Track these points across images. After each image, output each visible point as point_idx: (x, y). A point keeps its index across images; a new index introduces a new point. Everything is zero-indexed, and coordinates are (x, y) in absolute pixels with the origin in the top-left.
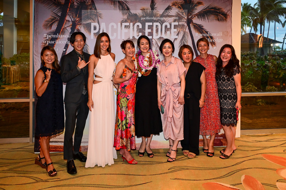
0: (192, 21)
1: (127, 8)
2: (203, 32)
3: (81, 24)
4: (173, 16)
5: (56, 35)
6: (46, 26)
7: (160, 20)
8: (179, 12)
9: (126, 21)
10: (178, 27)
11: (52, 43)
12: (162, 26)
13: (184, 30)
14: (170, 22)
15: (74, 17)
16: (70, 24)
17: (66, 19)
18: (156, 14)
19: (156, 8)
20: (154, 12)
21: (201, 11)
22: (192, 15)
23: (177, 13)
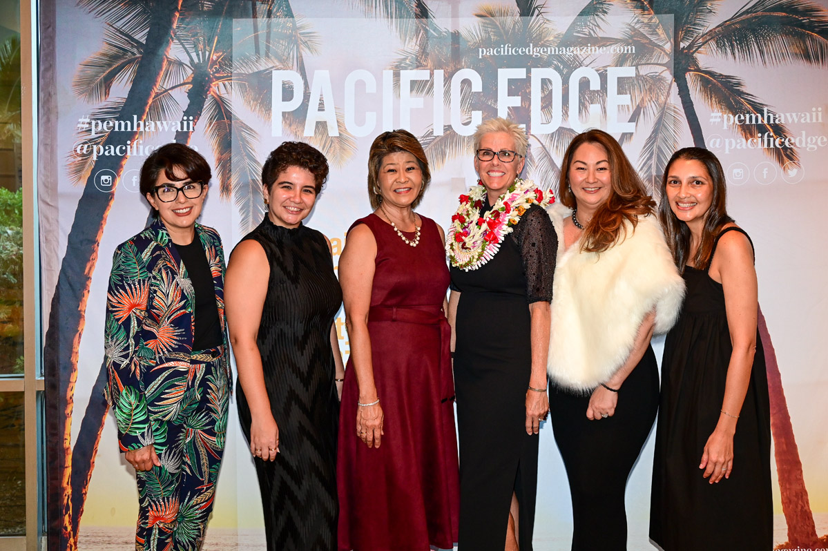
0: (695, 61)
1: (418, 11)
2: (741, 108)
3: (229, 78)
4: (614, 41)
6: (89, 83)
7: (559, 58)
8: (638, 22)
9: (415, 65)
10: (633, 86)
11: (113, 154)
12: (565, 82)
13: (662, 99)
14: (600, 64)
15: (201, 46)
16: (185, 78)
17: (167, 54)
18: (540, 34)
19: (539, 9)
20: (532, 24)
21: (732, 19)
22: (695, 35)
23: (631, 30)
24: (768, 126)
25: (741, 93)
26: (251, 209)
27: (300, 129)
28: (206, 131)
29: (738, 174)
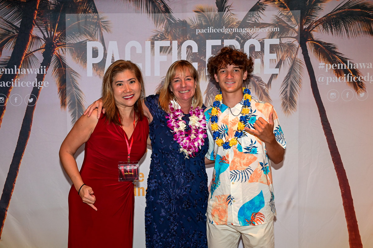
0: (311, 36)
1: (163, 9)
2: (335, 61)
3: (64, 45)
4: (268, 25)
5: (12, 70)
7: (239, 34)
8: (281, 15)
9: (162, 38)
10: (278, 49)
11: (4, 86)
12: (242, 47)
13: (294, 56)
14: (260, 37)
15: (49, 28)
16: (41, 46)
17: (31, 33)
18: (229, 22)
19: (228, 8)
20: (224, 16)
21: (331, 13)
22: (312, 21)
23: (277, 19)
24: (349, 70)
25: (335, 53)
26: (77, 114)
27: (102, 72)
28: (53, 74)
29: (333, 95)
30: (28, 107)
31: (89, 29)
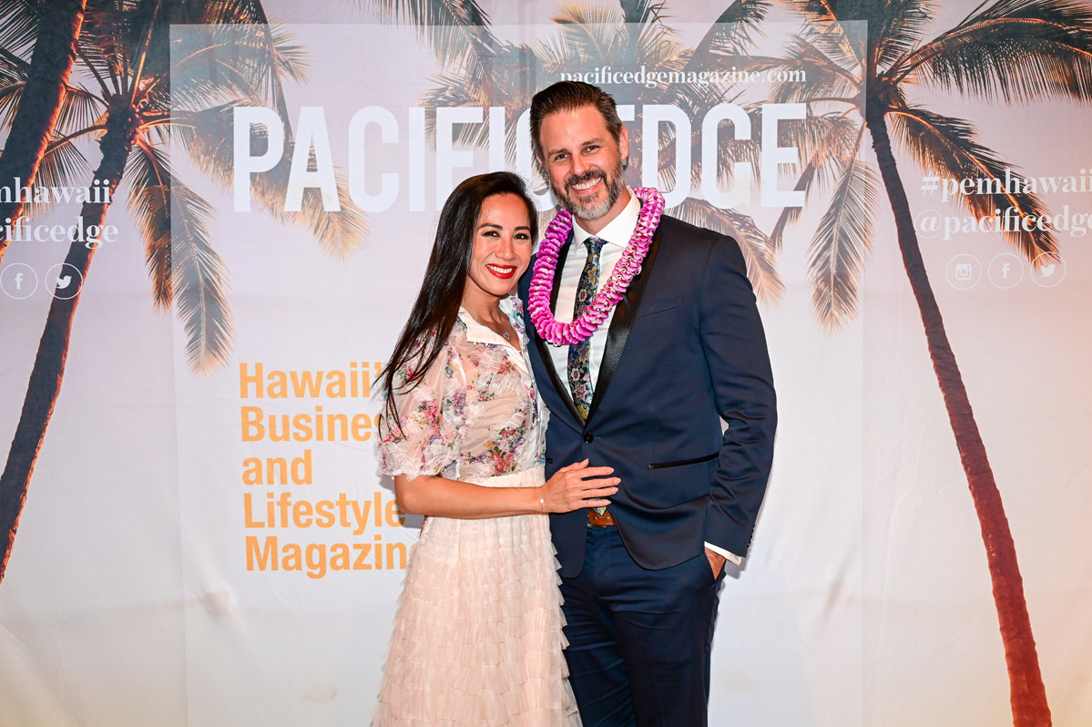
0: (898, 96)
1: (463, 12)
2: (969, 170)
3: (165, 117)
5: (8, 190)
7: (687, 89)
8: (811, 32)
10: (803, 134)
12: (697, 127)
13: (848, 154)
14: (750, 99)
16: (95, 119)
17: (65, 80)
18: (657, 52)
19: (656, 11)
20: (644, 35)
21: (959, 28)
22: (900, 53)
23: (800, 45)
24: (1011, 198)
25: (970, 146)
26: (203, 325)
27: (279, 199)
28: (131, 203)
29: (964, 271)
30: (55, 303)
31: (242, 71)
